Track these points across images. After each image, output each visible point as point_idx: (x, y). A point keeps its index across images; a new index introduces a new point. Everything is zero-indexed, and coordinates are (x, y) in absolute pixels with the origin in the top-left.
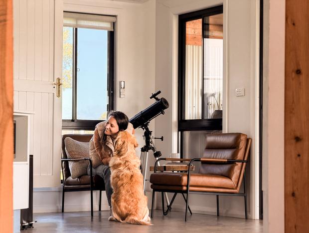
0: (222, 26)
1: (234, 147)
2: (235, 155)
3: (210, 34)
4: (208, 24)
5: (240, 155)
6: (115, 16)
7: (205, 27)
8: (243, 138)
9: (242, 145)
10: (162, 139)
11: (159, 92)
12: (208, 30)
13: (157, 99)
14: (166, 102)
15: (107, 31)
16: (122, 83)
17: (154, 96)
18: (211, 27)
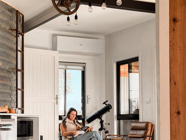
0: (138, 66)
1: (145, 129)
2: (146, 133)
3: (132, 71)
4: (131, 66)
5: (149, 133)
6: (85, 63)
7: (130, 68)
8: (150, 124)
9: (149, 128)
10: (109, 124)
11: (107, 101)
12: (131, 69)
13: (106, 104)
14: (111, 106)
15: (81, 71)
16: (89, 96)
17: (104, 103)
18: (133, 67)
